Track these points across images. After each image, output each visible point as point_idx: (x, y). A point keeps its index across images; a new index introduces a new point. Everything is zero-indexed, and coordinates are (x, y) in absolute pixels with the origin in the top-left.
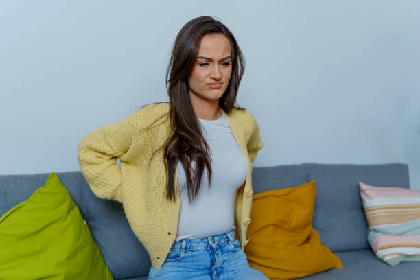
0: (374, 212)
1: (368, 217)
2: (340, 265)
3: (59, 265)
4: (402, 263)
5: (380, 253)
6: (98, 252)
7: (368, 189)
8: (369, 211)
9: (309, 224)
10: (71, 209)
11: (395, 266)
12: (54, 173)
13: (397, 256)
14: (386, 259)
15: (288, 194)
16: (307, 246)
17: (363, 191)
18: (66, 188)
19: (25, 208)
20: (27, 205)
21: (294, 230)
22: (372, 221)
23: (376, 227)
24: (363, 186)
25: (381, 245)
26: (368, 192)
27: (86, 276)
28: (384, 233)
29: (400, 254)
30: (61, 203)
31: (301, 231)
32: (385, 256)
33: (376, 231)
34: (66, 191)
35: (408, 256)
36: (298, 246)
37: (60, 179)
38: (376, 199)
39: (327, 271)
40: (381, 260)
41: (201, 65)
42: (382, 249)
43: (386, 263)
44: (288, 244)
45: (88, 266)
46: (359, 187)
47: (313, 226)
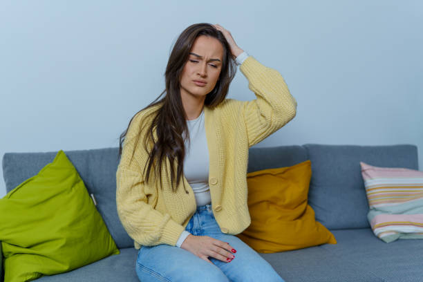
0: (374, 191)
1: (368, 196)
2: (334, 241)
3: (62, 230)
4: (398, 240)
5: (377, 231)
6: (101, 222)
7: (368, 169)
8: (369, 190)
9: (304, 201)
10: (76, 182)
11: (389, 243)
12: (61, 151)
13: (393, 233)
14: (382, 236)
15: (284, 173)
16: (299, 222)
17: (364, 171)
18: (73, 164)
19: (35, 180)
20: (37, 179)
21: (287, 207)
22: (372, 200)
23: (375, 206)
24: (364, 166)
25: (378, 223)
26: (368, 172)
27: (87, 241)
28: (383, 211)
29: (397, 232)
30: (67, 177)
31: (296, 207)
32: (381, 233)
33: (375, 209)
34: (73, 167)
35: (406, 234)
36: (291, 221)
37: (67, 156)
38: (376, 179)
39: (319, 245)
40: (378, 238)
41: (192, 61)
42: (380, 226)
43: (382, 240)
44: (280, 219)
45: (90, 233)
46: (360, 166)
47: (309, 203)
